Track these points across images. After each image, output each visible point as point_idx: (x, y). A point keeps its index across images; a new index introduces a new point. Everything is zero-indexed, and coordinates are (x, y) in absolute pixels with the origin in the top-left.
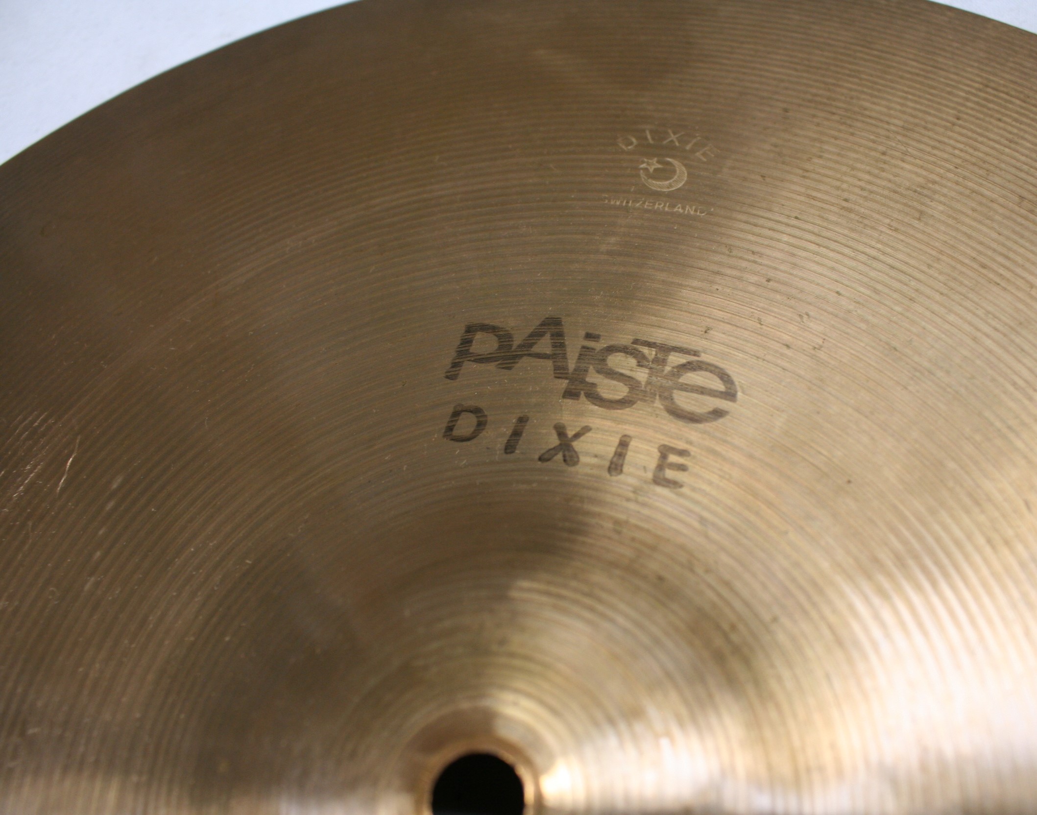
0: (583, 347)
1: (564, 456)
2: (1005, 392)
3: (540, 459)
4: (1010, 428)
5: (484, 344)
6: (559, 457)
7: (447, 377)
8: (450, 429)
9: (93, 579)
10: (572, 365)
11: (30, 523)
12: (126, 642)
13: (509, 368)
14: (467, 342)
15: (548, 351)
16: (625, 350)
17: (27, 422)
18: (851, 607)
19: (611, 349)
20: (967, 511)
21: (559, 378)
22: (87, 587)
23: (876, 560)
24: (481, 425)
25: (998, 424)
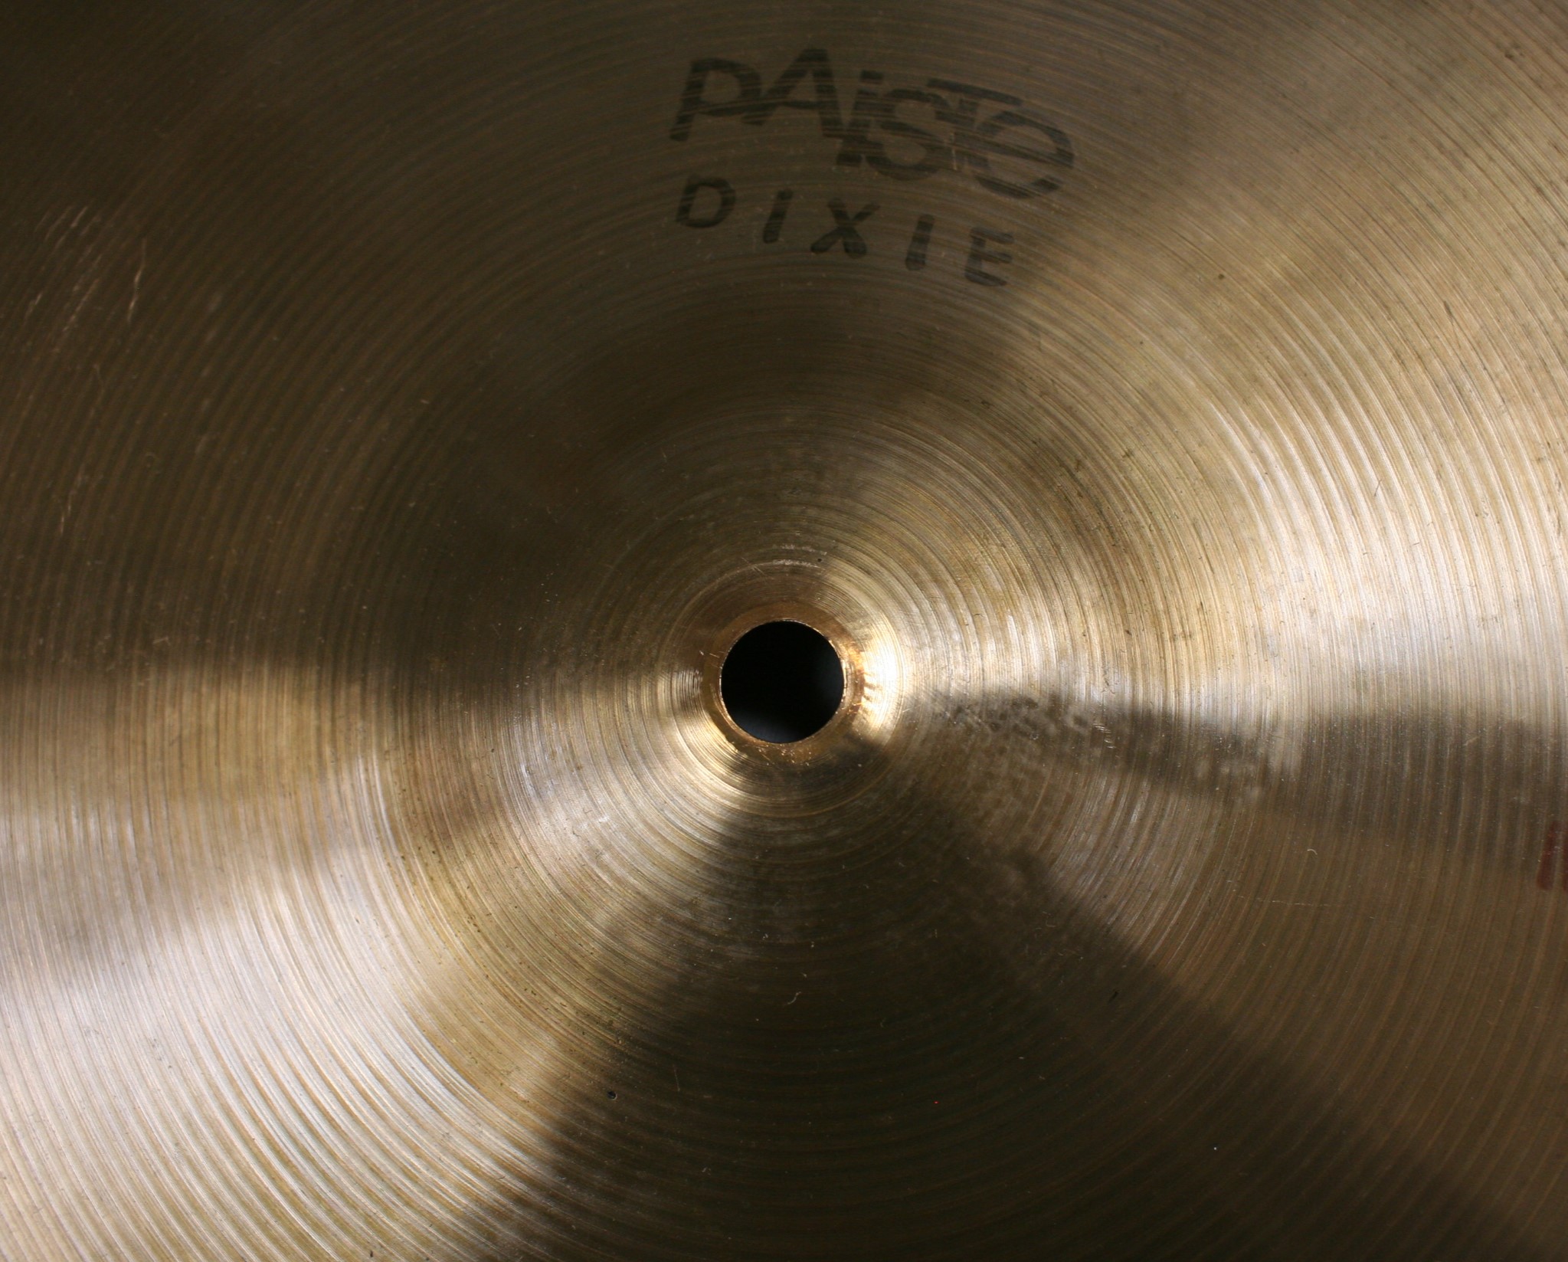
0: (861, 92)
1: (845, 244)
2: (1427, 157)
3: (813, 249)
4: (1430, 206)
5: (720, 89)
6: (839, 245)
7: (674, 137)
8: (684, 210)
9: (205, 439)
10: (846, 116)
11: (97, 367)
12: (269, 517)
13: (759, 123)
14: (695, 86)
15: (813, 98)
16: (918, 96)
17: (58, 222)
18: (1223, 438)
19: (900, 95)
20: (1372, 318)
21: (829, 136)
22: (199, 449)
23: (1255, 380)
24: (727, 203)
25: (1415, 201)
